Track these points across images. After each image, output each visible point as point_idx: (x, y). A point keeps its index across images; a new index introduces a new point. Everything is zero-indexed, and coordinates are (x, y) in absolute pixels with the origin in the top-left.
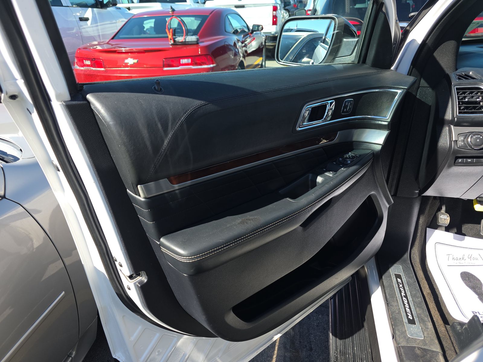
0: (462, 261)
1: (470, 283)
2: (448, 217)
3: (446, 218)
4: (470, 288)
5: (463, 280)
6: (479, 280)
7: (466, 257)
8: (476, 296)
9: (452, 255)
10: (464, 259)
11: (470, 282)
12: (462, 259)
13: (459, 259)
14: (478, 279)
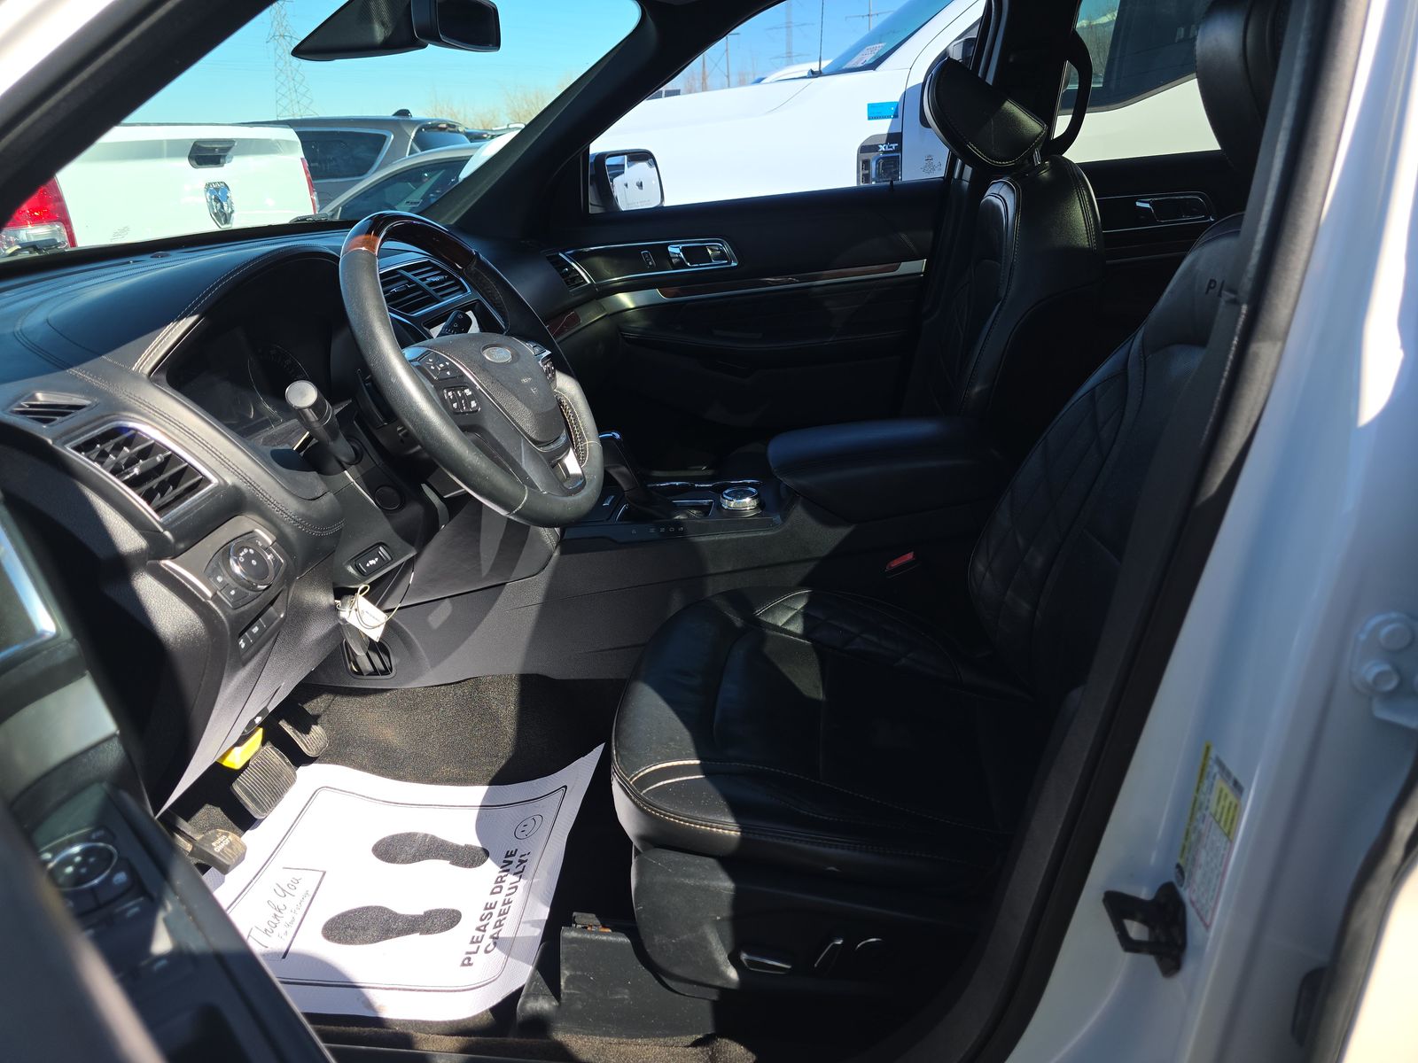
0: (286, 917)
1: (370, 932)
2: (227, 835)
3: (227, 842)
4: (385, 939)
5: (351, 943)
6: (367, 908)
7: (279, 902)
8: (416, 936)
9: (254, 928)
10: (281, 907)
11: (364, 929)
12: (279, 914)
13: (275, 921)
14: (363, 909)
